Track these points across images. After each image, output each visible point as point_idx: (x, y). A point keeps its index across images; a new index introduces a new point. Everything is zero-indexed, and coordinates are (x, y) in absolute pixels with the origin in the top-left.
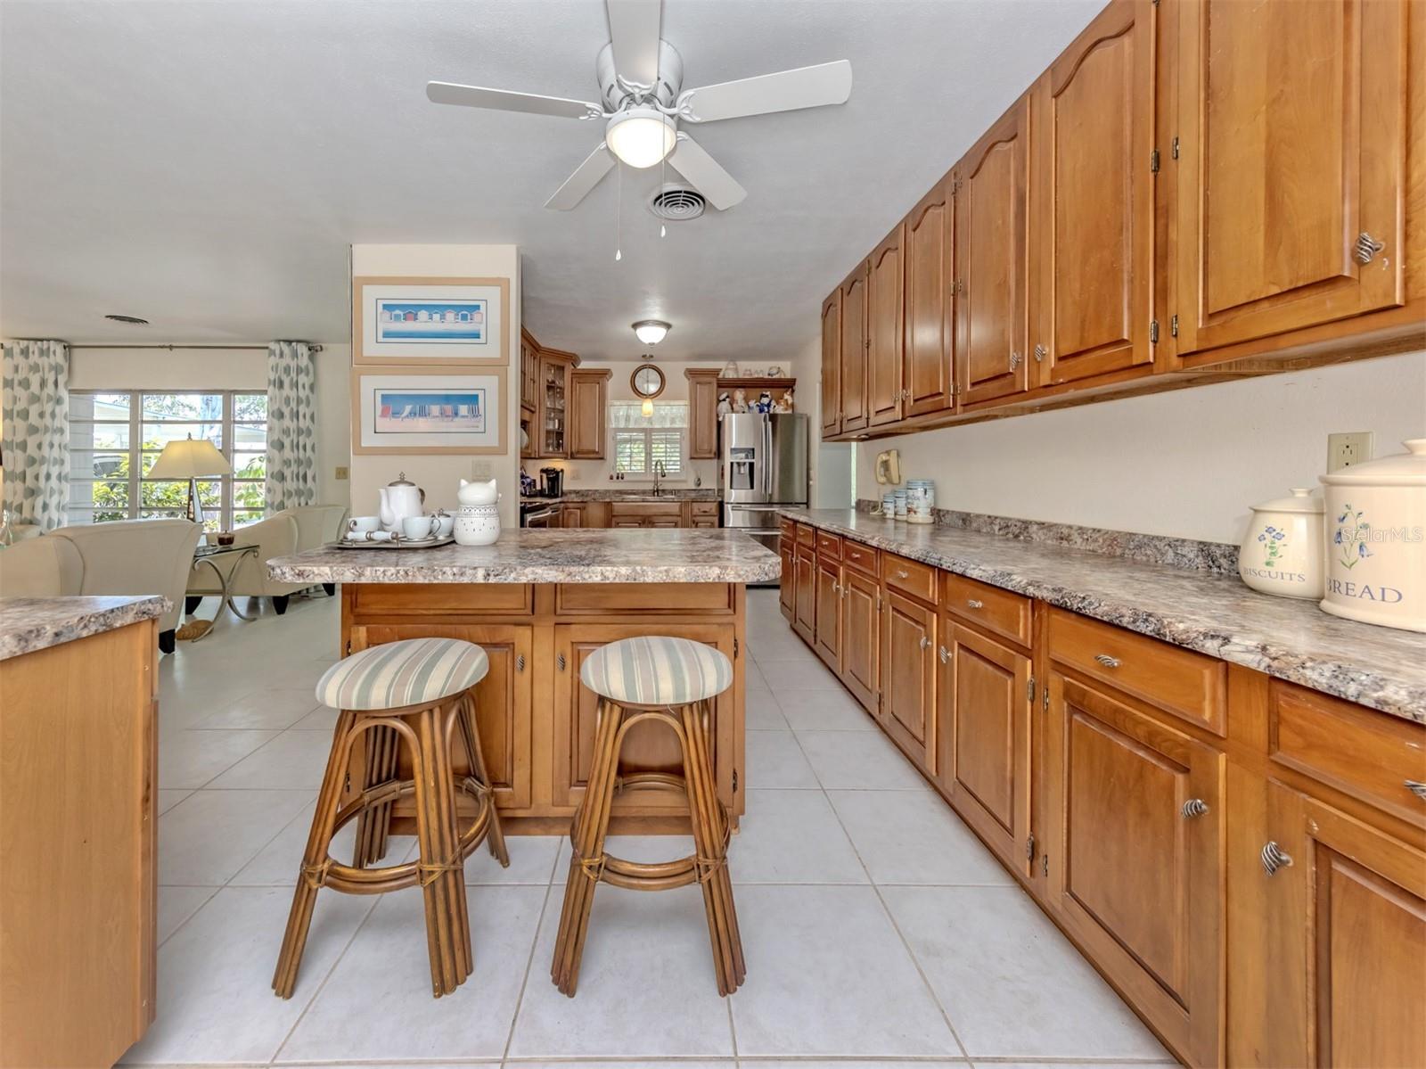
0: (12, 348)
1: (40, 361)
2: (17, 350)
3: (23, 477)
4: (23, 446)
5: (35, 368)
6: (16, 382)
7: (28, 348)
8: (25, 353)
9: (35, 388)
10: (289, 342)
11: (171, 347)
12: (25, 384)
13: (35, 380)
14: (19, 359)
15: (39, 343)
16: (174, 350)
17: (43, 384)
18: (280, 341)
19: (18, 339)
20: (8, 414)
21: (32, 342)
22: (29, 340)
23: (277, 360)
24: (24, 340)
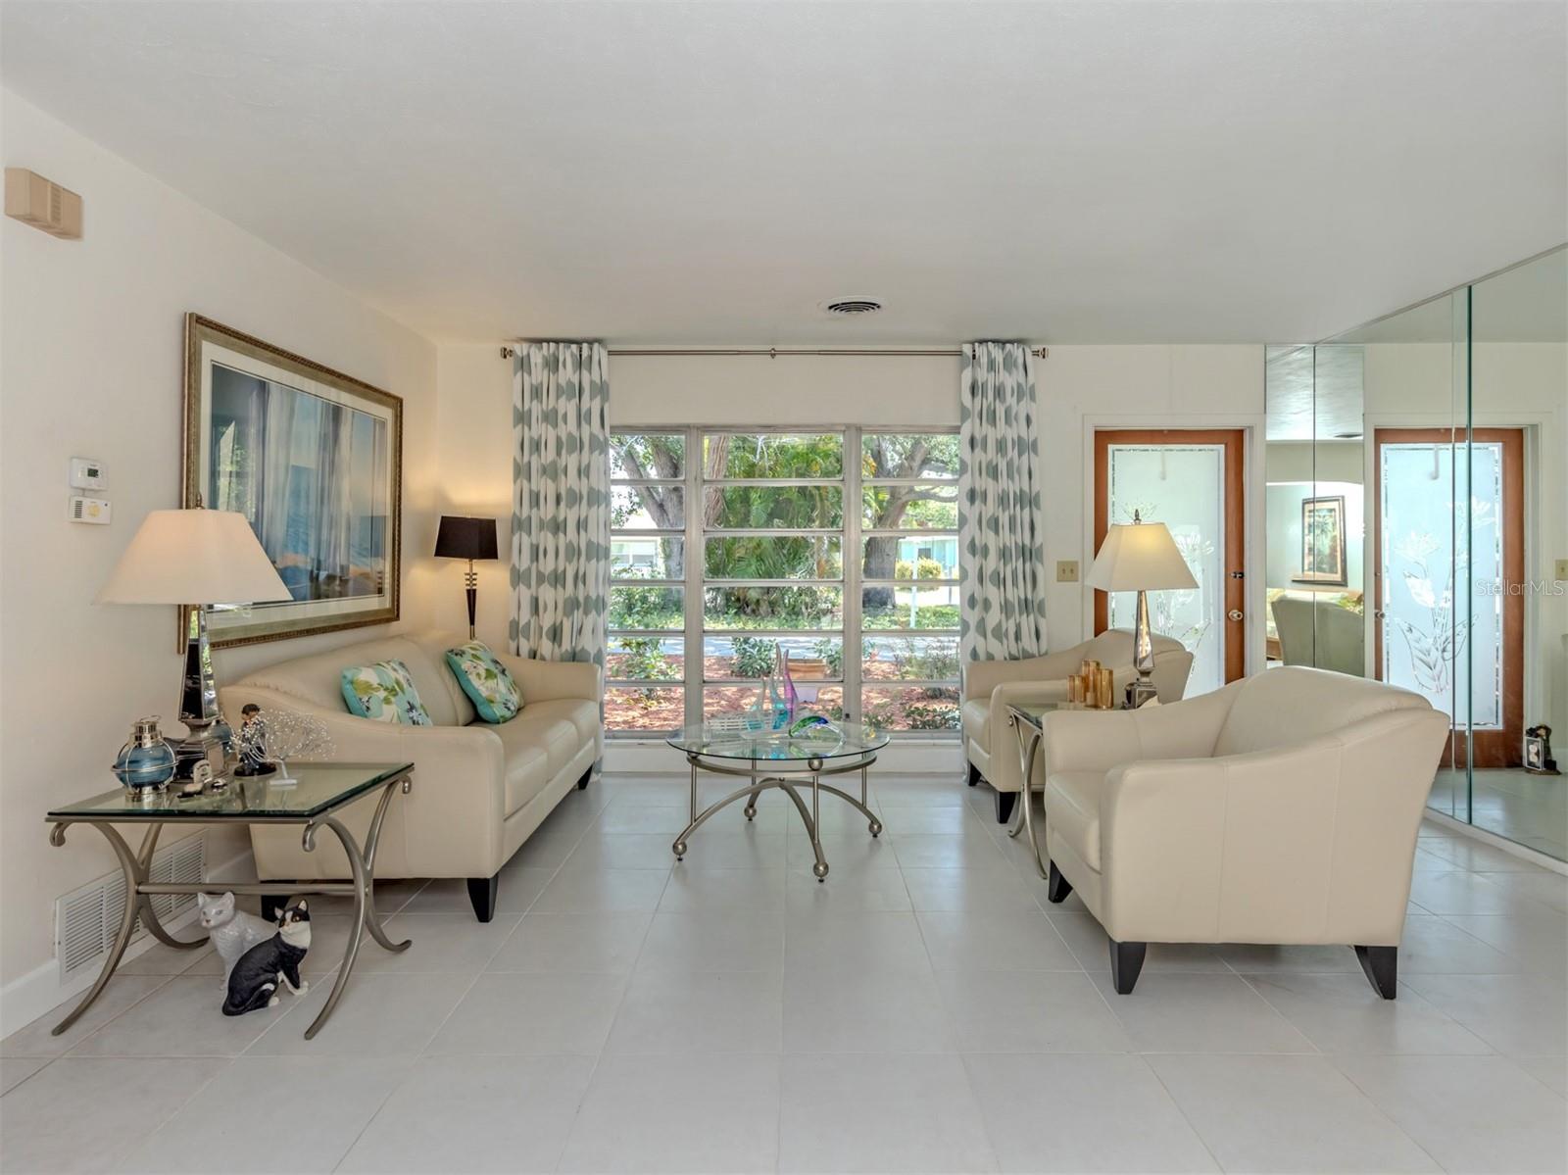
0: (527, 356)
1: (575, 379)
2: (536, 359)
3: (556, 578)
4: (555, 526)
5: (566, 391)
6: (536, 414)
7: (555, 356)
8: (551, 364)
9: (569, 426)
10: (1003, 343)
12: (552, 418)
13: (568, 409)
14: (541, 375)
15: (574, 347)
17: (582, 417)
18: (987, 341)
19: (539, 341)
20: (521, 471)
21: (561, 345)
22: (557, 342)
23: (983, 375)
24: (548, 341)
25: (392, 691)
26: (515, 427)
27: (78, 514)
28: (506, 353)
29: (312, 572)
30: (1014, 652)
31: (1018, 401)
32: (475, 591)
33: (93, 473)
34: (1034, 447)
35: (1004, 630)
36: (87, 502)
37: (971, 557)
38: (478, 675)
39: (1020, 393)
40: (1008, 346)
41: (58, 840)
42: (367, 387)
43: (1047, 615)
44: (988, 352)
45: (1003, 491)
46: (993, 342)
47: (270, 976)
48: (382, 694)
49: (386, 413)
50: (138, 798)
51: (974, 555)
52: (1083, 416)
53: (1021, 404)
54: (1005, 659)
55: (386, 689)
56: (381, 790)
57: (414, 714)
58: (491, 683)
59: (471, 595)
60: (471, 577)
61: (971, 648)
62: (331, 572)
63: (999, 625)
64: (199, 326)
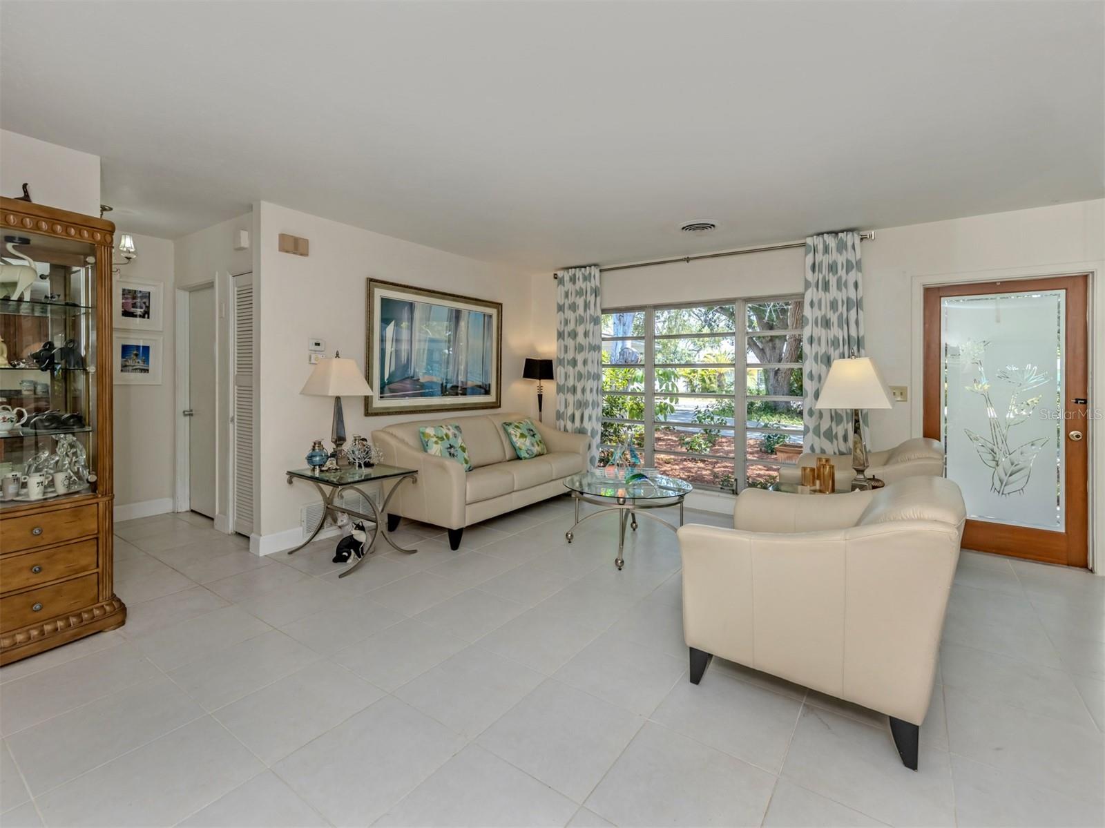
0: (563, 277)
1: (583, 286)
2: (567, 278)
3: (574, 390)
4: (574, 363)
5: (580, 293)
6: (566, 306)
7: (575, 275)
8: (573, 280)
9: (581, 311)
10: (836, 233)
11: (688, 260)
12: (573, 307)
13: (580, 302)
14: (569, 286)
15: (583, 269)
16: (691, 262)
17: (586, 306)
18: (823, 234)
19: (568, 268)
20: (560, 335)
21: (578, 269)
22: (575, 268)
23: (820, 257)
24: (571, 268)
25: (442, 439)
26: (558, 312)
27: (310, 360)
28: (556, 277)
29: (442, 384)
30: (843, 449)
31: (847, 273)
32: (542, 395)
33: (318, 344)
34: (859, 304)
35: (834, 433)
36: (313, 356)
37: (810, 382)
38: (516, 435)
39: (849, 266)
40: (840, 235)
41: (290, 482)
42: (476, 300)
43: (870, 426)
44: (825, 242)
45: (834, 336)
46: (828, 233)
47: (346, 550)
48: (435, 439)
49: (493, 312)
50: (313, 470)
51: (812, 380)
52: (912, 277)
53: (850, 274)
54: (835, 453)
55: (437, 437)
56: (398, 479)
57: (452, 451)
58: (522, 440)
59: (540, 397)
60: (540, 388)
61: (810, 445)
62: (455, 384)
63: (830, 429)
64: (372, 282)
